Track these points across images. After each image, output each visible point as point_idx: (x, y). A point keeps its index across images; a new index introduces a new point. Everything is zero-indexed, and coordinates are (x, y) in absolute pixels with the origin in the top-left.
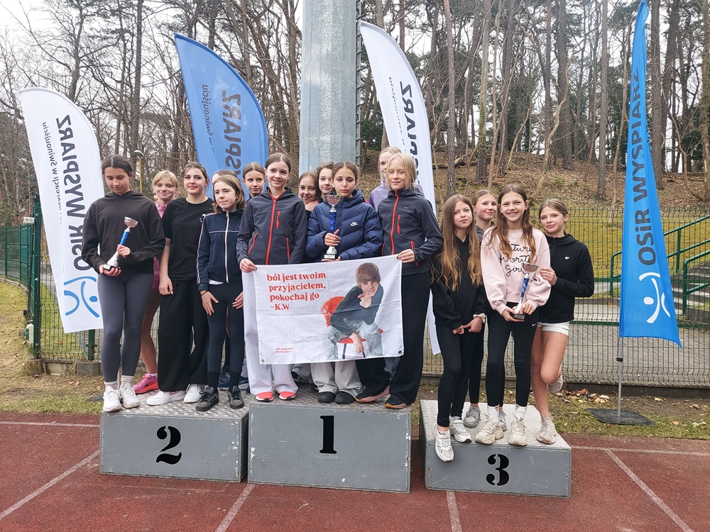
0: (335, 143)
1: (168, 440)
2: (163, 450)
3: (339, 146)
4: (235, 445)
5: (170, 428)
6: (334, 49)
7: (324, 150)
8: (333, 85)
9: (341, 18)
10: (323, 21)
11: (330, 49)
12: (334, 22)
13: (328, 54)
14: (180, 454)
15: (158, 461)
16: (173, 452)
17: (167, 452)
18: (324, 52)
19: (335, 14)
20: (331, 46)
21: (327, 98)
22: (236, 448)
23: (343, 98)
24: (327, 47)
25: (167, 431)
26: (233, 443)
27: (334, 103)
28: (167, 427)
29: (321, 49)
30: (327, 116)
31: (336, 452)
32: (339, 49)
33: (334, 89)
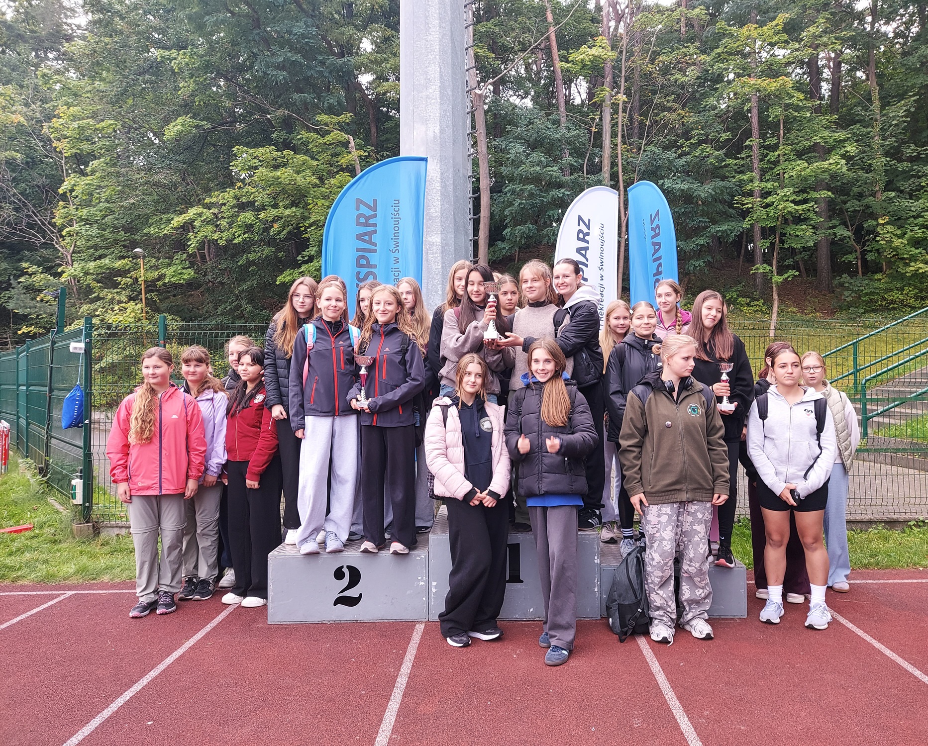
0: (447, 244)
1: (346, 581)
2: (341, 592)
3: (452, 248)
4: (422, 580)
5: (348, 567)
6: (442, 131)
7: (433, 254)
8: (442, 174)
9: (450, 93)
10: (428, 97)
11: (437, 130)
12: (441, 98)
13: (435, 137)
14: (361, 595)
15: (335, 604)
16: (352, 593)
17: (346, 594)
18: (431, 134)
19: (442, 88)
20: (438, 127)
21: (435, 190)
22: (423, 583)
23: (455, 190)
24: (434, 129)
25: (346, 571)
26: (419, 578)
27: (444, 195)
28: (345, 567)
29: (427, 130)
30: (436, 212)
31: (522, 582)
32: (449, 131)
33: (443, 180)
